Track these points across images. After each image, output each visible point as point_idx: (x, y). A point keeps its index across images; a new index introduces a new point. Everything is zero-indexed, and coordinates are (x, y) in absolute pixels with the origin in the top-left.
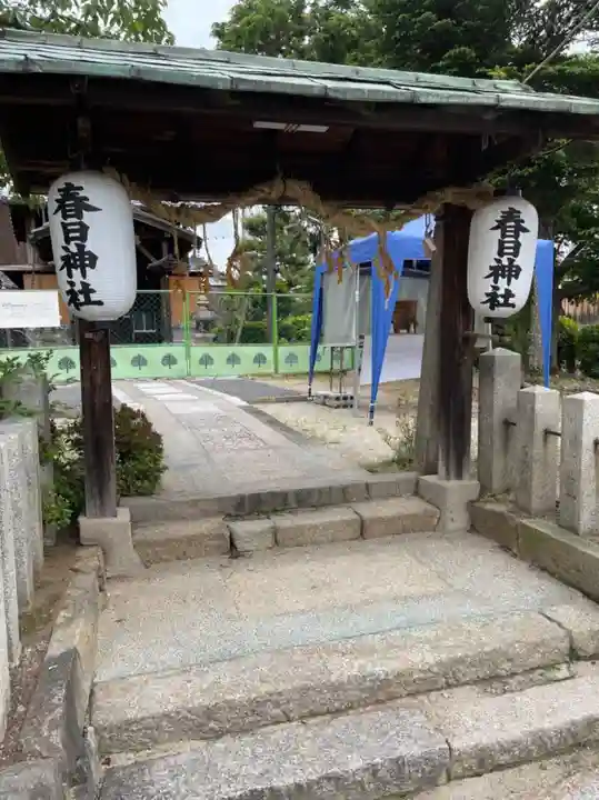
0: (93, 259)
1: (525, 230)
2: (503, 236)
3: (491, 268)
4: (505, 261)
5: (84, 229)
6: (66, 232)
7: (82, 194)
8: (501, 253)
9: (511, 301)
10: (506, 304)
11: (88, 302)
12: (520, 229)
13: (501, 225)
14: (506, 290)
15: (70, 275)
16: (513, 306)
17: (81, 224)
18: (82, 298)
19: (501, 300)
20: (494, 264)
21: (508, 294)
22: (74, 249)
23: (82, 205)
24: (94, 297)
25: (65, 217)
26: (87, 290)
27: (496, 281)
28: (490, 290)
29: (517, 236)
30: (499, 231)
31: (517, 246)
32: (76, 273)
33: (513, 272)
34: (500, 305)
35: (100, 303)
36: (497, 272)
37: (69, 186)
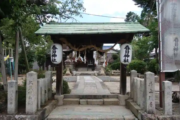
0: (56, 56)
1: (130, 49)
2: (126, 50)
3: (124, 55)
4: (127, 54)
5: (55, 52)
6: (53, 52)
7: (56, 47)
8: (126, 53)
9: (128, 61)
10: (127, 62)
11: (55, 61)
12: (129, 49)
13: (126, 48)
14: (127, 59)
15: (53, 57)
16: (128, 62)
17: (55, 51)
18: (54, 61)
19: (126, 61)
20: (125, 55)
21: (128, 60)
22: (54, 54)
23: (56, 48)
24: (56, 61)
25: (53, 50)
26: (55, 60)
27: (125, 58)
28: (124, 59)
29: (128, 50)
30: (125, 49)
31: (129, 52)
32: (54, 57)
33: (128, 56)
34: (126, 62)
35: (56, 62)
36: (125, 56)
37: (54, 45)
